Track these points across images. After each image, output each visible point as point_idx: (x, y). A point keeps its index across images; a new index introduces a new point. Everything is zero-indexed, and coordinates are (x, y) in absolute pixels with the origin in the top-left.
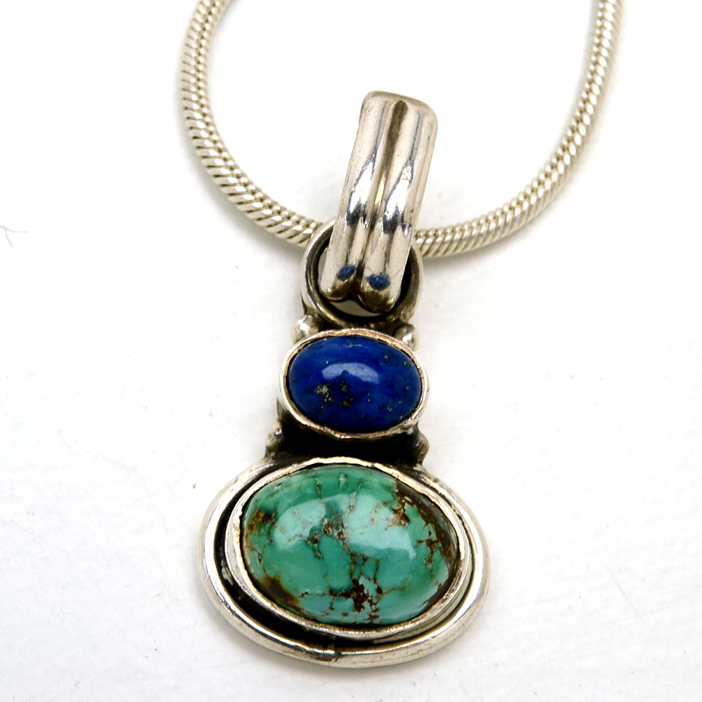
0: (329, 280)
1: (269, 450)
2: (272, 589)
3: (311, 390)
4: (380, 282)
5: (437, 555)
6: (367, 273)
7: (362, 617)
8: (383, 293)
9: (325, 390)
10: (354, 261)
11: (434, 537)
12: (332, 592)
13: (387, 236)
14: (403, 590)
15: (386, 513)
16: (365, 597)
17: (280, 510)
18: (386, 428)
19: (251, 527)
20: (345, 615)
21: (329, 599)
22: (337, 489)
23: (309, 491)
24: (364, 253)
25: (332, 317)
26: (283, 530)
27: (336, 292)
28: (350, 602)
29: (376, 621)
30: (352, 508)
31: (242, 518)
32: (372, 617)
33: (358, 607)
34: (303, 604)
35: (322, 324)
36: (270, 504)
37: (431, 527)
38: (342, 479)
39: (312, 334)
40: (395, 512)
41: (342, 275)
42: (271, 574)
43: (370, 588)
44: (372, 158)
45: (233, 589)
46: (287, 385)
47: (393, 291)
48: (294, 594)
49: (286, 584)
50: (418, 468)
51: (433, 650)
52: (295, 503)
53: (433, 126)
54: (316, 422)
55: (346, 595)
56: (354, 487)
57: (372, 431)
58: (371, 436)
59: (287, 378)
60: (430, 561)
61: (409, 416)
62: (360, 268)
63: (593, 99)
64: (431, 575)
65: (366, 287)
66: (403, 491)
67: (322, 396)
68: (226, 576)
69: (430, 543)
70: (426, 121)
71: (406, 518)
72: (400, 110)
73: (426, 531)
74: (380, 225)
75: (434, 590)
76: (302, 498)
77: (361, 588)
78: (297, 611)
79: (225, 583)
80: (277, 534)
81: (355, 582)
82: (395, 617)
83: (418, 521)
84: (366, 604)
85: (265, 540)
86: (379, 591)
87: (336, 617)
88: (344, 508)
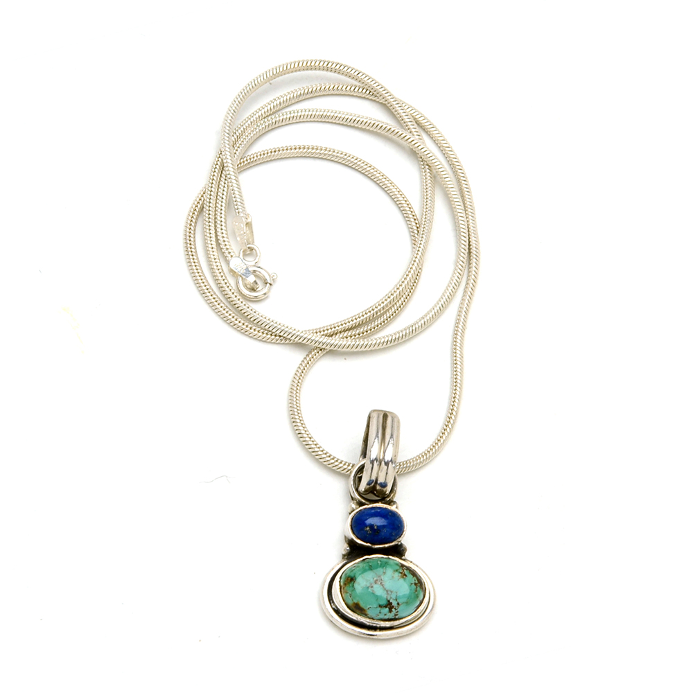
0: (363, 486)
1: (344, 556)
2: (356, 608)
3: (363, 529)
4: (384, 485)
5: (418, 588)
6: (379, 482)
7: (391, 616)
8: (385, 489)
9: (368, 529)
10: (374, 478)
11: (417, 582)
12: (380, 606)
13: (386, 467)
14: (407, 603)
15: (397, 575)
16: (393, 607)
17: (356, 576)
18: (392, 542)
19: (345, 584)
20: (385, 615)
21: (379, 609)
22: (378, 566)
23: (367, 568)
24: (378, 474)
25: (364, 501)
26: (359, 584)
27: (366, 491)
28: (387, 609)
29: (397, 617)
30: (384, 573)
31: (340, 582)
32: (396, 615)
33: (390, 611)
34: (370, 613)
35: (361, 504)
36: (352, 575)
37: (415, 578)
38: (379, 562)
39: (357, 509)
40: (401, 573)
41: (368, 484)
42: (355, 601)
43: (394, 603)
44: (377, 436)
45: (337, 611)
46: (352, 528)
47: (388, 489)
48: (365, 608)
49: (362, 605)
50: (403, 558)
52: (363, 573)
53: (399, 422)
54: (364, 542)
55: (386, 607)
56: (384, 565)
57: (387, 543)
58: (386, 545)
59: (351, 526)
60: (416, 591)
61: (400, 536)
62: (377, 480)
63: (456, 404)
64: (417, 596)
65: (378, 487)
66: (402, 566)
67: (367, 531)
68: (333, 607)
69: (416, 584)
70: (395, 420)
71: (405, 575)
72: (385, 416)
73: (413, 580)
74: (383, 463)
75: (418, 603)
76: (364, 571)
77: (391, 603)
78: (366, 615)
79: (334, 609)
80: (356, 585)
81: (389, 601)
82: (404, 615)
83: (410, 576)
84: (393, 610)
85: (351, 588)
86: (398, 604)
87: (382, 616)
88: (381, 573)
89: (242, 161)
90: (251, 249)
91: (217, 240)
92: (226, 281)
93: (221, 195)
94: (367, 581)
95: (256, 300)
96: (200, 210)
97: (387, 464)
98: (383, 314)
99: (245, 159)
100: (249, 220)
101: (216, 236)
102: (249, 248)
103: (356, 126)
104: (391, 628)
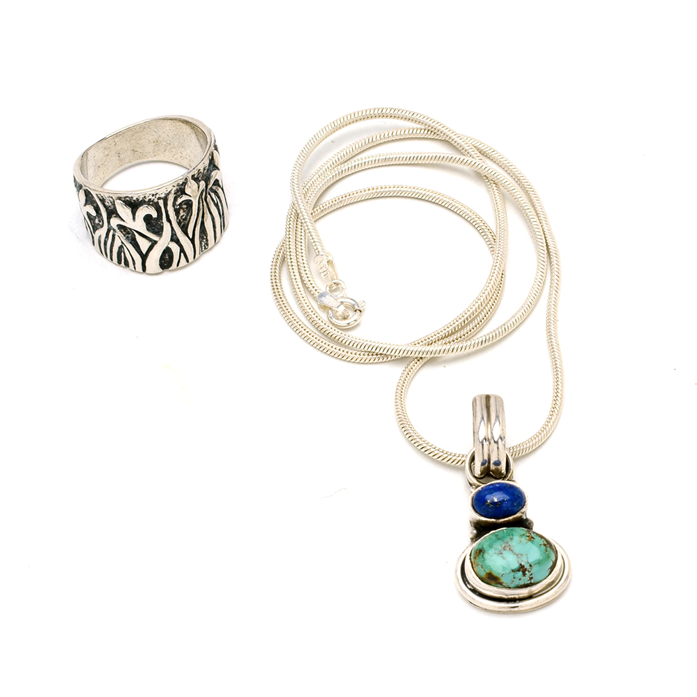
0: (478, 469)
1: (472, 539)
2: (491, 579)
4: (498, 463)
5: (548, 549)
6: (492, 462)
7: (525, 580)
8: (499, 467)
10: (486, 457)
11: (545, 543)
12: (513, 571)
13: (496, 445)
15: (524, 540)
16: (526, 569)
17: (485, 548)
18: (515, 514)
19: (475, 558)
20: (520, 579)
21: (513, 574)
23: (495, 540)
24: (489, 453)
27: (481, 474)
28: (521, 572)
29: (532, 581)
30: (512, 539)
31: (470, 559)
32: (531, 578)
33: (524, 575)
34: (504, 580)
36: (480, 547)
39: (474, 491)
40: (528, 537)
41: (483, 464)
42: (488, 571)
43: (527, 566)
44: (483, 418)
45: (474, 591)
47: (503, 467)
48: (499, 576)
51: (557, 595)
52: (491, 545)
53: (502, 402)
54: (488, 518)
55: (519, 570)
58: (511, 518)
59: (473, 506)
60: (546, 551)
61: (523, 507)
62: (489, 459)
64: (548, 557)
65: (493, 467)
67: (488, 505)
68: (470, 587)
69: (545, 545)
70: (499, 401)
71: (532, 538)
72: (488, 399)
73: (542, 541)
74: (492, 442)
75: (551, 564)
77: (524, 566)
78: (501, 585)
79: (470, 589)
80: (485, 556)
81: (521, 564)
83: (538, 539)
84: (527, 572)
85: (482, 559)
86: (531, 566)
87: (517, 582)
88: (509, 539)
89: (315, 210)
90: (337, 284)
91: (302, 281)
92: (316, 315)
93: (300, 240)
94: (496, 549)
95: (349, 328)
96: (281, 260)
97: (496, 442)
98: (474, 319)
99: (318, 208)
100: (330, 258)
101: (301, 277)
102: (335, 283)
103: (420, 162)
104: (530, 597)
